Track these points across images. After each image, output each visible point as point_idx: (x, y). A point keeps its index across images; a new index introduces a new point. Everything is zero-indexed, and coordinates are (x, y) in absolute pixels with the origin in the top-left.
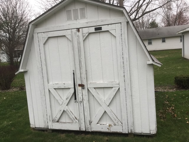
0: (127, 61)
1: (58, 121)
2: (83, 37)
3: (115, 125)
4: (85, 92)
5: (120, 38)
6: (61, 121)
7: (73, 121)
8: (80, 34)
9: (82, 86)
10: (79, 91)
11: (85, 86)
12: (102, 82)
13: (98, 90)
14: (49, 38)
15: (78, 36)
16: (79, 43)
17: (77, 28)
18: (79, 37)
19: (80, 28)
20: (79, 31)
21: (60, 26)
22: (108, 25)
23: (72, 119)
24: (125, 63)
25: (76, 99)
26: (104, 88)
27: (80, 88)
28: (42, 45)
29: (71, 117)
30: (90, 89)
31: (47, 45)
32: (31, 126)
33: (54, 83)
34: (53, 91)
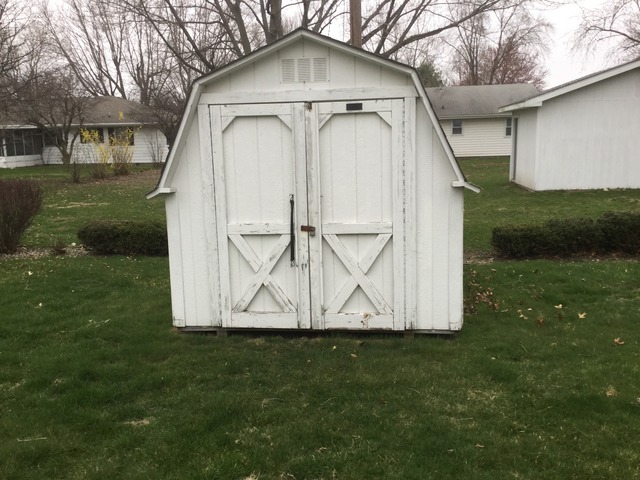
0: (412, 179)
1: (245, 311)
2: (320, 121)
3: (378, 314)
4: (316, 243)
5: (401, 129)
6: (252, 309)
7: (282, 308)
8: (312, 114)
9: (309, 230)
10: (302, 242)
11: (316, 231)
12: (354, 222)
13: (344, 240)
14: (237, 117)
15: (308, 119)
16: (308, 135)
17: (306, 102)
18: (309, 122)
19: (314, 102)
20: (310, 108)
21: (265, 94)
22: (377, 99)
23: (282, 303)
24: (408, 182)
25: (293, 258)
26: (358, 234)
27: (305, 235)
28: (217, 132)
29: (279, 300)
30: (326, 237)
31: (229, 135)
32: (176, 323)
33: (241, 222)
34: (238, 241)
